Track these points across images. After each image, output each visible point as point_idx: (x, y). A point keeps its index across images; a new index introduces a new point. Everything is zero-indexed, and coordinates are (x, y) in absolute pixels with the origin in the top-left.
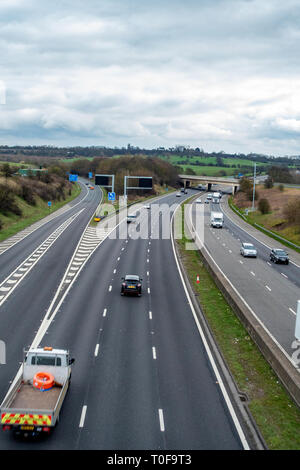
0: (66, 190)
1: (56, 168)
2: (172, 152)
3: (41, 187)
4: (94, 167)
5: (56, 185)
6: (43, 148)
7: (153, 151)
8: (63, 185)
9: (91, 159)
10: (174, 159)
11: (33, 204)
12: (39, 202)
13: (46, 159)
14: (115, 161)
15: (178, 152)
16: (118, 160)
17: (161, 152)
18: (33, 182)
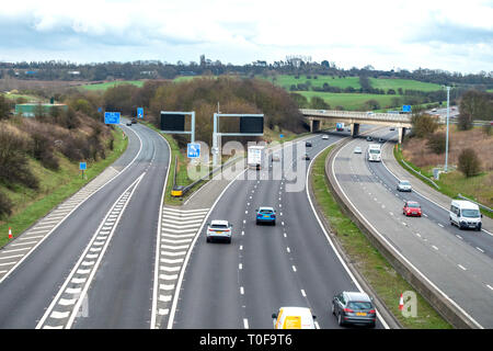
0: (105, 141)
1: (80, 101)
2: (280, 69)
3: (62, 137)
4: (145, 98)
5: (85, 132)
6: (48, 66)
7: (247, 68)
8: (98, 132)
9: (139, 84)
10: (285, 81)
11: (54, 167)
12: (64, 163)
13: (57, 86)
14: (184, 86)
15: (290, 68)
16: (191, 84)
17: (260, 68)
18: (46, 127)
